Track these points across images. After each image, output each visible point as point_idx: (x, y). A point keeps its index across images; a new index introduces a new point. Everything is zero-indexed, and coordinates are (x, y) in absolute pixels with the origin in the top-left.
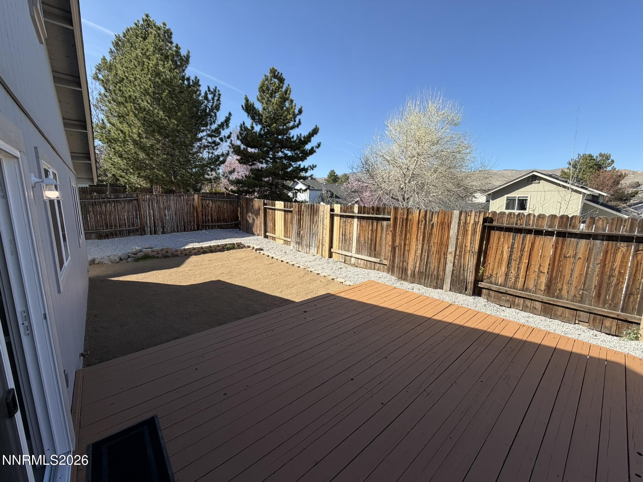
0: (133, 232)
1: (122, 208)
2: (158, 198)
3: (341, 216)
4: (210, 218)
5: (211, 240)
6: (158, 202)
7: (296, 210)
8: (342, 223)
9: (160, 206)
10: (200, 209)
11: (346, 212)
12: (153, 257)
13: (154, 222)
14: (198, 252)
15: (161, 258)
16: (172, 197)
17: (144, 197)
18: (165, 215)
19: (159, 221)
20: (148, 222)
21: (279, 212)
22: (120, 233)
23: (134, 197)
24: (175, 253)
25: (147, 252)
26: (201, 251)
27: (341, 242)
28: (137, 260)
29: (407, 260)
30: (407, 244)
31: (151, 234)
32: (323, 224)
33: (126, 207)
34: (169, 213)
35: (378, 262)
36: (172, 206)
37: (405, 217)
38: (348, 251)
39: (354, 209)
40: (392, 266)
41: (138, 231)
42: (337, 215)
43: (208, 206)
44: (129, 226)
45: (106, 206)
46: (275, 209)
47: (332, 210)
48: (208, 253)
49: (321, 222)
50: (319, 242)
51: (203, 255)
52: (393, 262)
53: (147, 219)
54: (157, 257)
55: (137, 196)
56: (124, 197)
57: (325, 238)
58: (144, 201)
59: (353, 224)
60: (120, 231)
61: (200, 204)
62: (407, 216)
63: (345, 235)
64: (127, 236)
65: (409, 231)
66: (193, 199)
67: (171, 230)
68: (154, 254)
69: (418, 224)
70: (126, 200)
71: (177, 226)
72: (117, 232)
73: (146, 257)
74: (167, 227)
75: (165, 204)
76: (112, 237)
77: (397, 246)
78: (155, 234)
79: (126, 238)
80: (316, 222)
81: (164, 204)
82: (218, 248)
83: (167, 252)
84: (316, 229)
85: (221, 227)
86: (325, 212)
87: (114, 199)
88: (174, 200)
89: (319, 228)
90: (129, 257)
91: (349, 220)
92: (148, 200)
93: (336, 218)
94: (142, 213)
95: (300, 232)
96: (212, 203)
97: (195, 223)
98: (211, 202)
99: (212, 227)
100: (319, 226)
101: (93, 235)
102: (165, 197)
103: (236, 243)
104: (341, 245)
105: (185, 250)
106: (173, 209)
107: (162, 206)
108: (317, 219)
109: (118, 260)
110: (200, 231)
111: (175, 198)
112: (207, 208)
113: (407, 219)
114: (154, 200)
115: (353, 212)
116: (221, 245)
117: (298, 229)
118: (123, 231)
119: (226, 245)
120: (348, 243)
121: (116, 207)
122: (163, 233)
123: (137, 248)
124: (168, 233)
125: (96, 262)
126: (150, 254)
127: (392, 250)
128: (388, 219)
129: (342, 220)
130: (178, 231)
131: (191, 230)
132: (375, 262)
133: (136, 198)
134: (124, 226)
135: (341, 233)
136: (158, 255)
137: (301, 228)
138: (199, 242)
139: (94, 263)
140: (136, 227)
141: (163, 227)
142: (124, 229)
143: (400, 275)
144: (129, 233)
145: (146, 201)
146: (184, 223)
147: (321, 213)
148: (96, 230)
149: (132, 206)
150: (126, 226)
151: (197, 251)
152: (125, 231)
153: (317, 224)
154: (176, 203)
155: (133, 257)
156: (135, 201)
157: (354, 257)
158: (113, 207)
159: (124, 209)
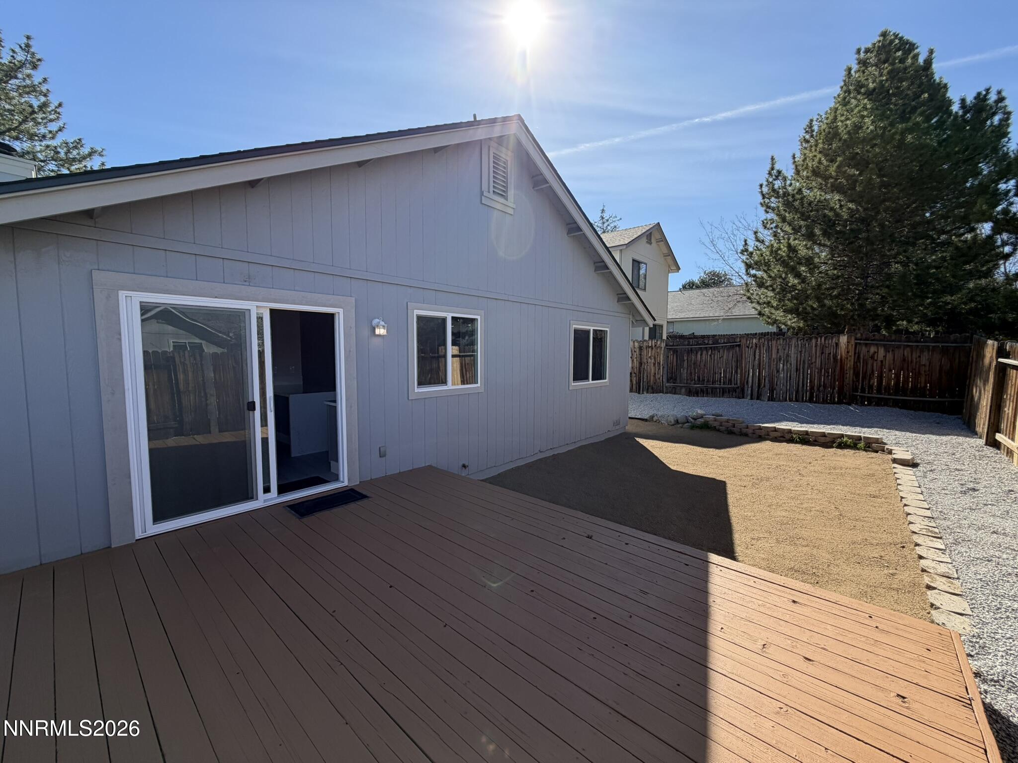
0: (729, 392)
1: (720, 358)
2: (770, 343)
6: (769, 350)
9: (771, 356)
10: (850, 364)
13: (759, 380)
14: (781, 437)
16: (794, 341)
17: (748, 342)
18: (778, 371)
19: (767, 379)
20: (750, 379)
23: (736, 342)
25: (708, 420)
26: (788, 436)
28: (693, 427)
31: (752, 398)
33: (725, 357)
34: (785, 367)
36: (792, 356)
41: (736, 392)
43: (872, 357)
44: (724, 383)
53: (749, 374)
54: (719, 430)
55: (740, 341)
56: (724, 343)
58: (748, 347)
61: (850, 354)
66: (837, 344)
74: (778, 390)
75: (781, 353)
78: (757, 399)
79: (718, 399)
81: (778, 352)
82: (822, 440)
87: (712, 344)
88: (797, 346)
90: (688, 422)
92: (754, 346)
94: (743, 365)
96: (887, 351)
97: (834, 388)
98: (882, 351)
99: (880, 403)
102: (782, 341)
103: (864, 437)
106: (793, 362)
107: (774, 356)
109: (673, 422)
111: (799, 342)
112: (870, 362)
114: (763, 346)
118: (716, 388)
121: (713, 356)
122: (771, 399)
123: (700, 412)
124: (780, 400)
125: (655, 419)
130: (797, 400)
134: (719, 383)
140: (733, 386)
141: (772, 390)
142: (718, 386)
144: (723, 393)
145: (751, 348)
149: (733, 355)
151: (779, 434)
154: (801, 352)
156: (737, 348)
158: (709, 356)
159: (722, 359)
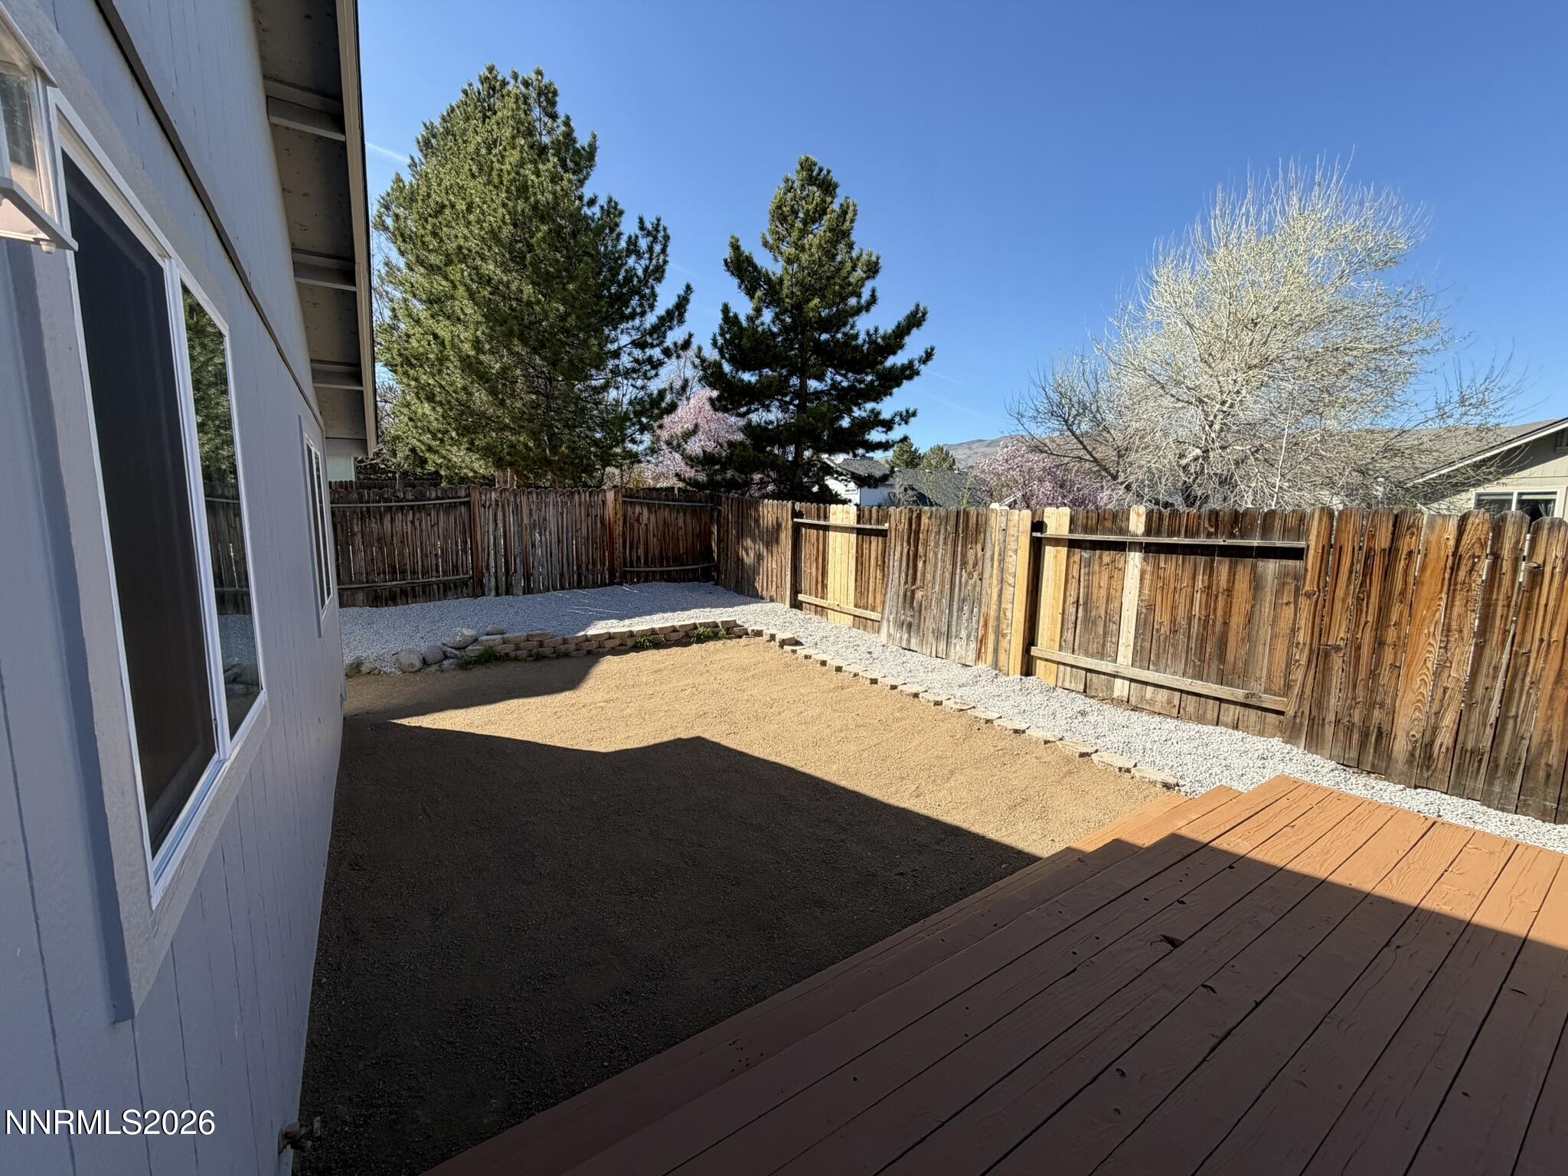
0: (456, 587)
1: (432, 526)
2: (518, 500)
3: (1072, 544)
4: (641, 551)
5: (650, 613)
6: (517, 509)
7: (900, 528)
8: (1076, 567)
9: (522, 521)
10: (618, 529)
11: (1093, 531)
12: (507, 658)
13: (506, 562)
14: (621, 645)
15: (526, 660)
16: (552, 497)
17: (483, 497)
18: (533, 545)
19: (518, 560)
20: (492, 564)
21: (839, 534)
22: (424, 592)
23: (459, 498)
24: (563, 648)
25: (491, 644)
26: (630, 643)
27: (1071, 626)
28: (465, 665)
29: (1389, 701)
30: (1389, 640)
31: (497, 594)
32: (1002, 570)
33: (441, 524)
34: (543, 538)
35: (1241, 699)
36: (552, 521)
37: (1383, 541)
38: (1101, 655)
39: (1128, 519)
40: (1312, 719)
41: (467, 586)
42: (1056, 542)
43: (638, 520)
44: (445, 573)
45: (392, 521)
46: (826, 528)
47: (1038, 526)
48: (647, 648)
49: (996, 564)
50: (986, 625)
51: (633, 654)
52: (1319, 704)
53: (489, 554)
54: (516, 659)
55: (468, 495)
56: (437, 498)
57: (1009, 614)
58: (484, 506)
59: (1122, 570)
60: (424, 586)
61: (618, 516)
62: (1395, 536)
63: (1085, 604)
64: (439, 600)
65: (1403, 593)
66: (604, 503)
67: (546, 583)
68: (509, 648)
69: (1455, 569)
70: (442, 504)
71: (562, 575)
72: (417, 588)
73: (489, 657)
74: (536, 575)
75: (535, 516)
76: (404, 600)
77: (1338, 649)
78: (506, 594)
79: (438, 603)
80: (975, 565)
81: (531, 514)
82: (674, 636)
83: (541, 644)
84: (975, 586)
85: (669, 578)
86: (1012, 531)
87: (412, 501)
88: (555, 505)
89: (986, 582)
90: (446, 657)
91: (1107, 556)
92: (493, 503)
93: (1049, 552)
94: (479, 538)
95: (913, 592)
96: (650, 512)
97: (604, 565)
98: (645, 511)
99: (647, 578)
100: (986, 576)
101: (360, 596)
102: (535, 496)
103: (722, 622)
104: (1069, 636)
105: (587, 639)
106: (554, 529)
107: (526, 521)
108: (980, 553)
109: (418, 664)
110: (617, 589)
111: (559, 499)
112: (636, 525)
113: (1392, 551)
114: (508, 505)
115: (1123, 531)
116: (681, 626)
117: (906, 583)
118: (430, 584)
119: (695, 627)
120: (1101, 630)
121: (417, 523)
122: (528, 590)
123: (469, 632)
124: (540, 591)
125: (364, 669)
126: (499, 648)
127: (1309, 661)
128: (1298, 554)
129: (1077, 558)
130: (563, 588)
131: (595, 585)
132: (1220, 700)
133: (466, 499)
134: (434, 574)
135: (1071, 600)
136: (519, 652)
137: (918, 583)
138: (621, 618)
139: (360, 671)
140: (461, 576)
141: (527, 576)
142: (434, 579)
143: (1354, 754)
144: (445, 591)
145: (489, 507)
146: (579, 567)
147: (994, 536)
148: (367, 582)
149: (455, 520)
150: (438, 571)
151: (617, 642)
152: (435, 586)
153: (979, 568)
154: (562, 514)
155: (456, 657)
156: (463, 507)
157: (1124, 678)
158: (409, 524)
159: (436, 528)
